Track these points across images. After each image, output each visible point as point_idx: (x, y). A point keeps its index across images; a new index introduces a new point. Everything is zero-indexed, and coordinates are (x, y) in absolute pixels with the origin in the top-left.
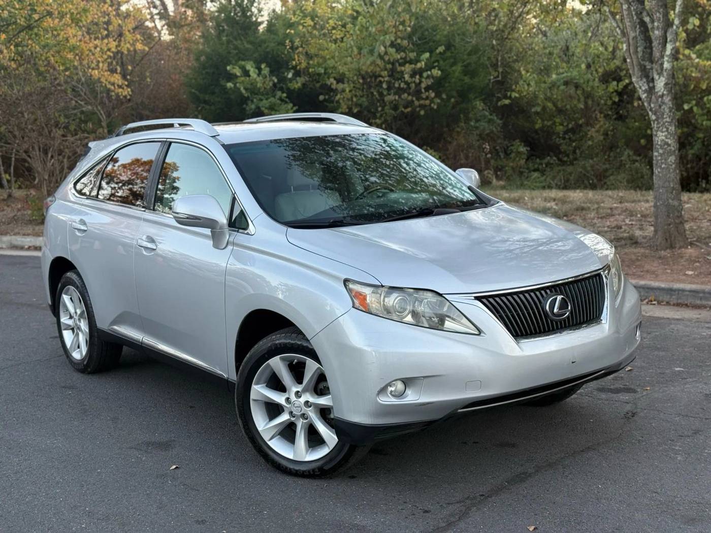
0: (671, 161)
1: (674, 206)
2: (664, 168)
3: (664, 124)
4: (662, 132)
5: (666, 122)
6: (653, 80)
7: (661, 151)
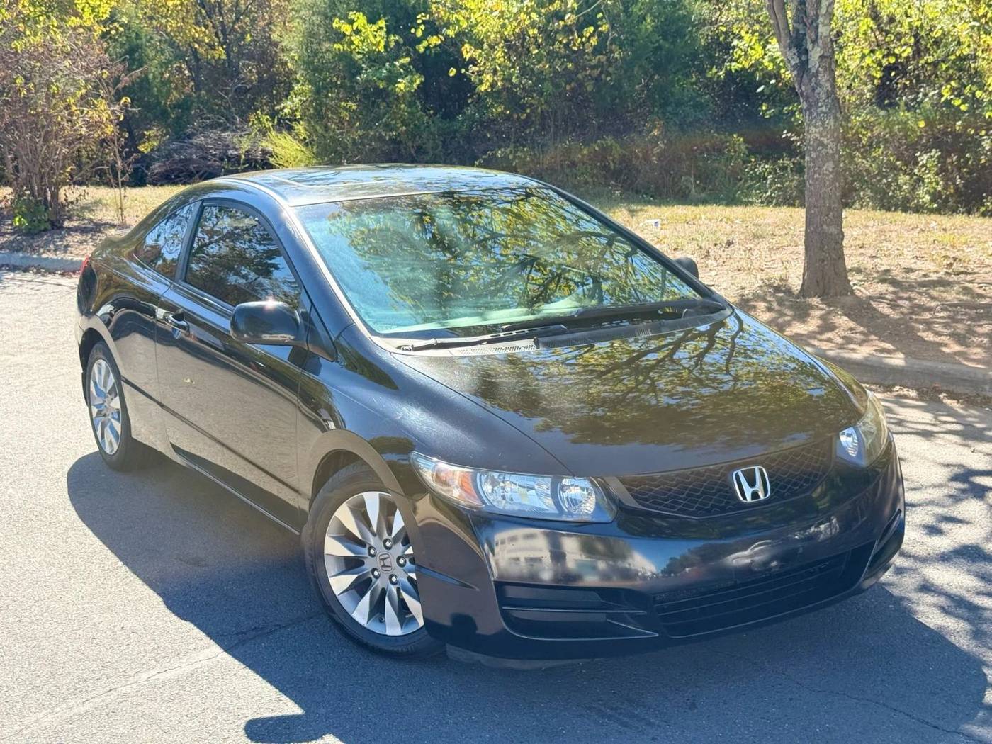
0: (827, 170)
1: (831, 234)
2: (817, 179)
3: (818, 114)
4: (816, 127)
5: (822, 112)
6: (806, 51)
7: (813, 155)
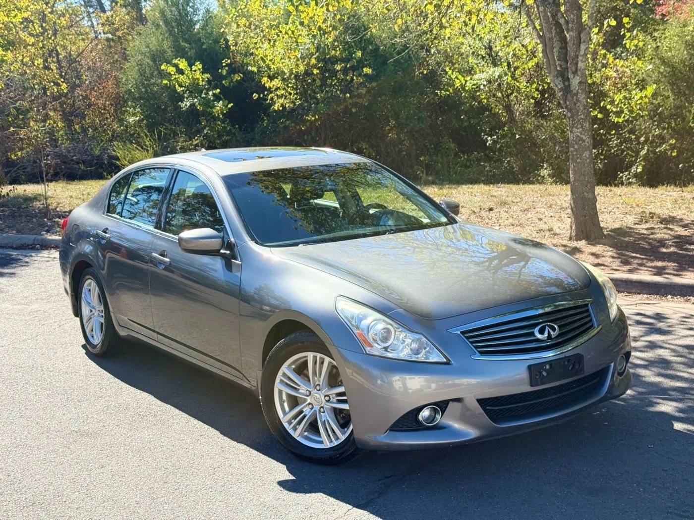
0: (585, 156)
1: (589, 199)
2: (579, 163)
5: (581, 119)
6: (568, 79)
7: (576, 147)
